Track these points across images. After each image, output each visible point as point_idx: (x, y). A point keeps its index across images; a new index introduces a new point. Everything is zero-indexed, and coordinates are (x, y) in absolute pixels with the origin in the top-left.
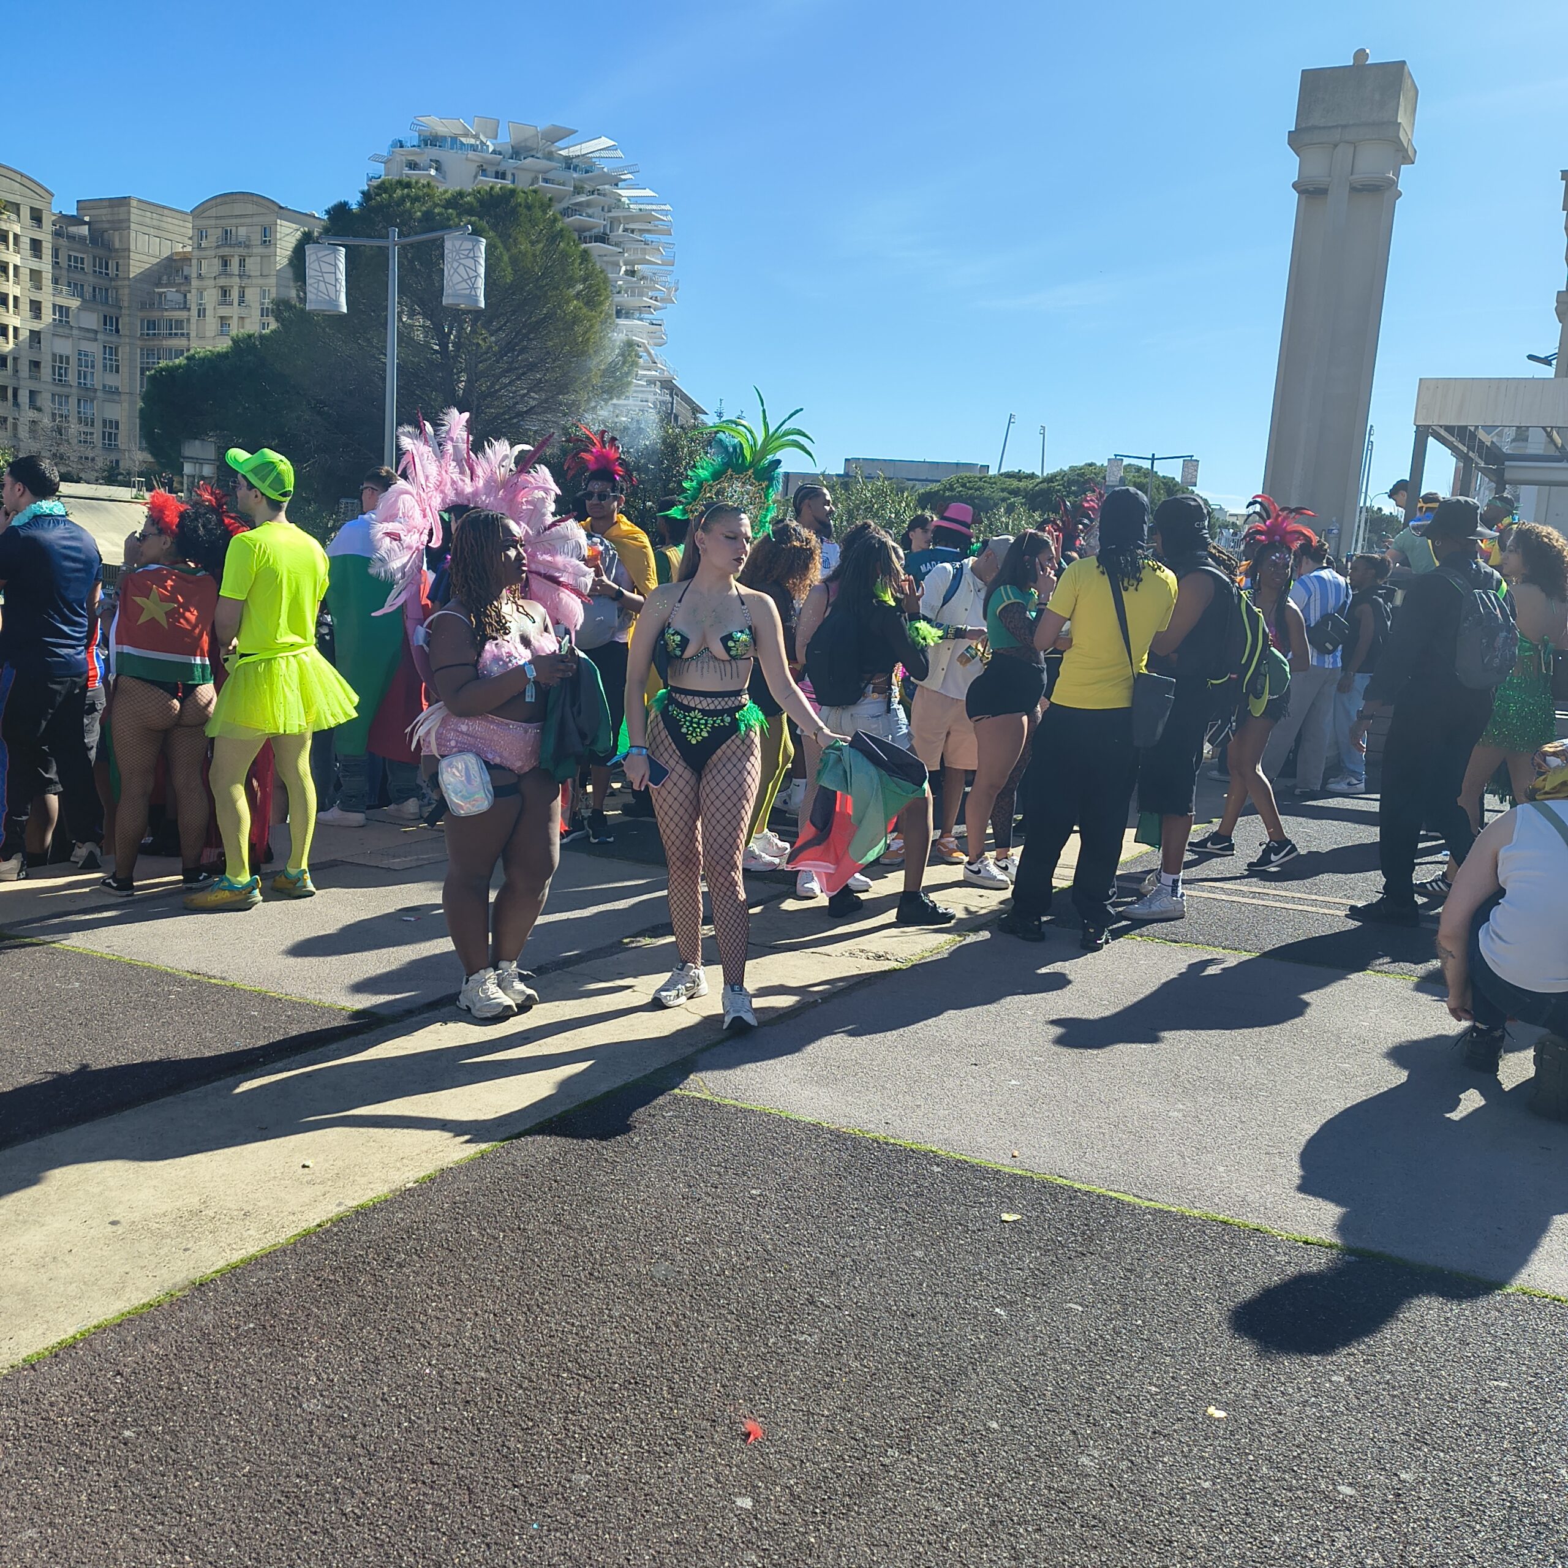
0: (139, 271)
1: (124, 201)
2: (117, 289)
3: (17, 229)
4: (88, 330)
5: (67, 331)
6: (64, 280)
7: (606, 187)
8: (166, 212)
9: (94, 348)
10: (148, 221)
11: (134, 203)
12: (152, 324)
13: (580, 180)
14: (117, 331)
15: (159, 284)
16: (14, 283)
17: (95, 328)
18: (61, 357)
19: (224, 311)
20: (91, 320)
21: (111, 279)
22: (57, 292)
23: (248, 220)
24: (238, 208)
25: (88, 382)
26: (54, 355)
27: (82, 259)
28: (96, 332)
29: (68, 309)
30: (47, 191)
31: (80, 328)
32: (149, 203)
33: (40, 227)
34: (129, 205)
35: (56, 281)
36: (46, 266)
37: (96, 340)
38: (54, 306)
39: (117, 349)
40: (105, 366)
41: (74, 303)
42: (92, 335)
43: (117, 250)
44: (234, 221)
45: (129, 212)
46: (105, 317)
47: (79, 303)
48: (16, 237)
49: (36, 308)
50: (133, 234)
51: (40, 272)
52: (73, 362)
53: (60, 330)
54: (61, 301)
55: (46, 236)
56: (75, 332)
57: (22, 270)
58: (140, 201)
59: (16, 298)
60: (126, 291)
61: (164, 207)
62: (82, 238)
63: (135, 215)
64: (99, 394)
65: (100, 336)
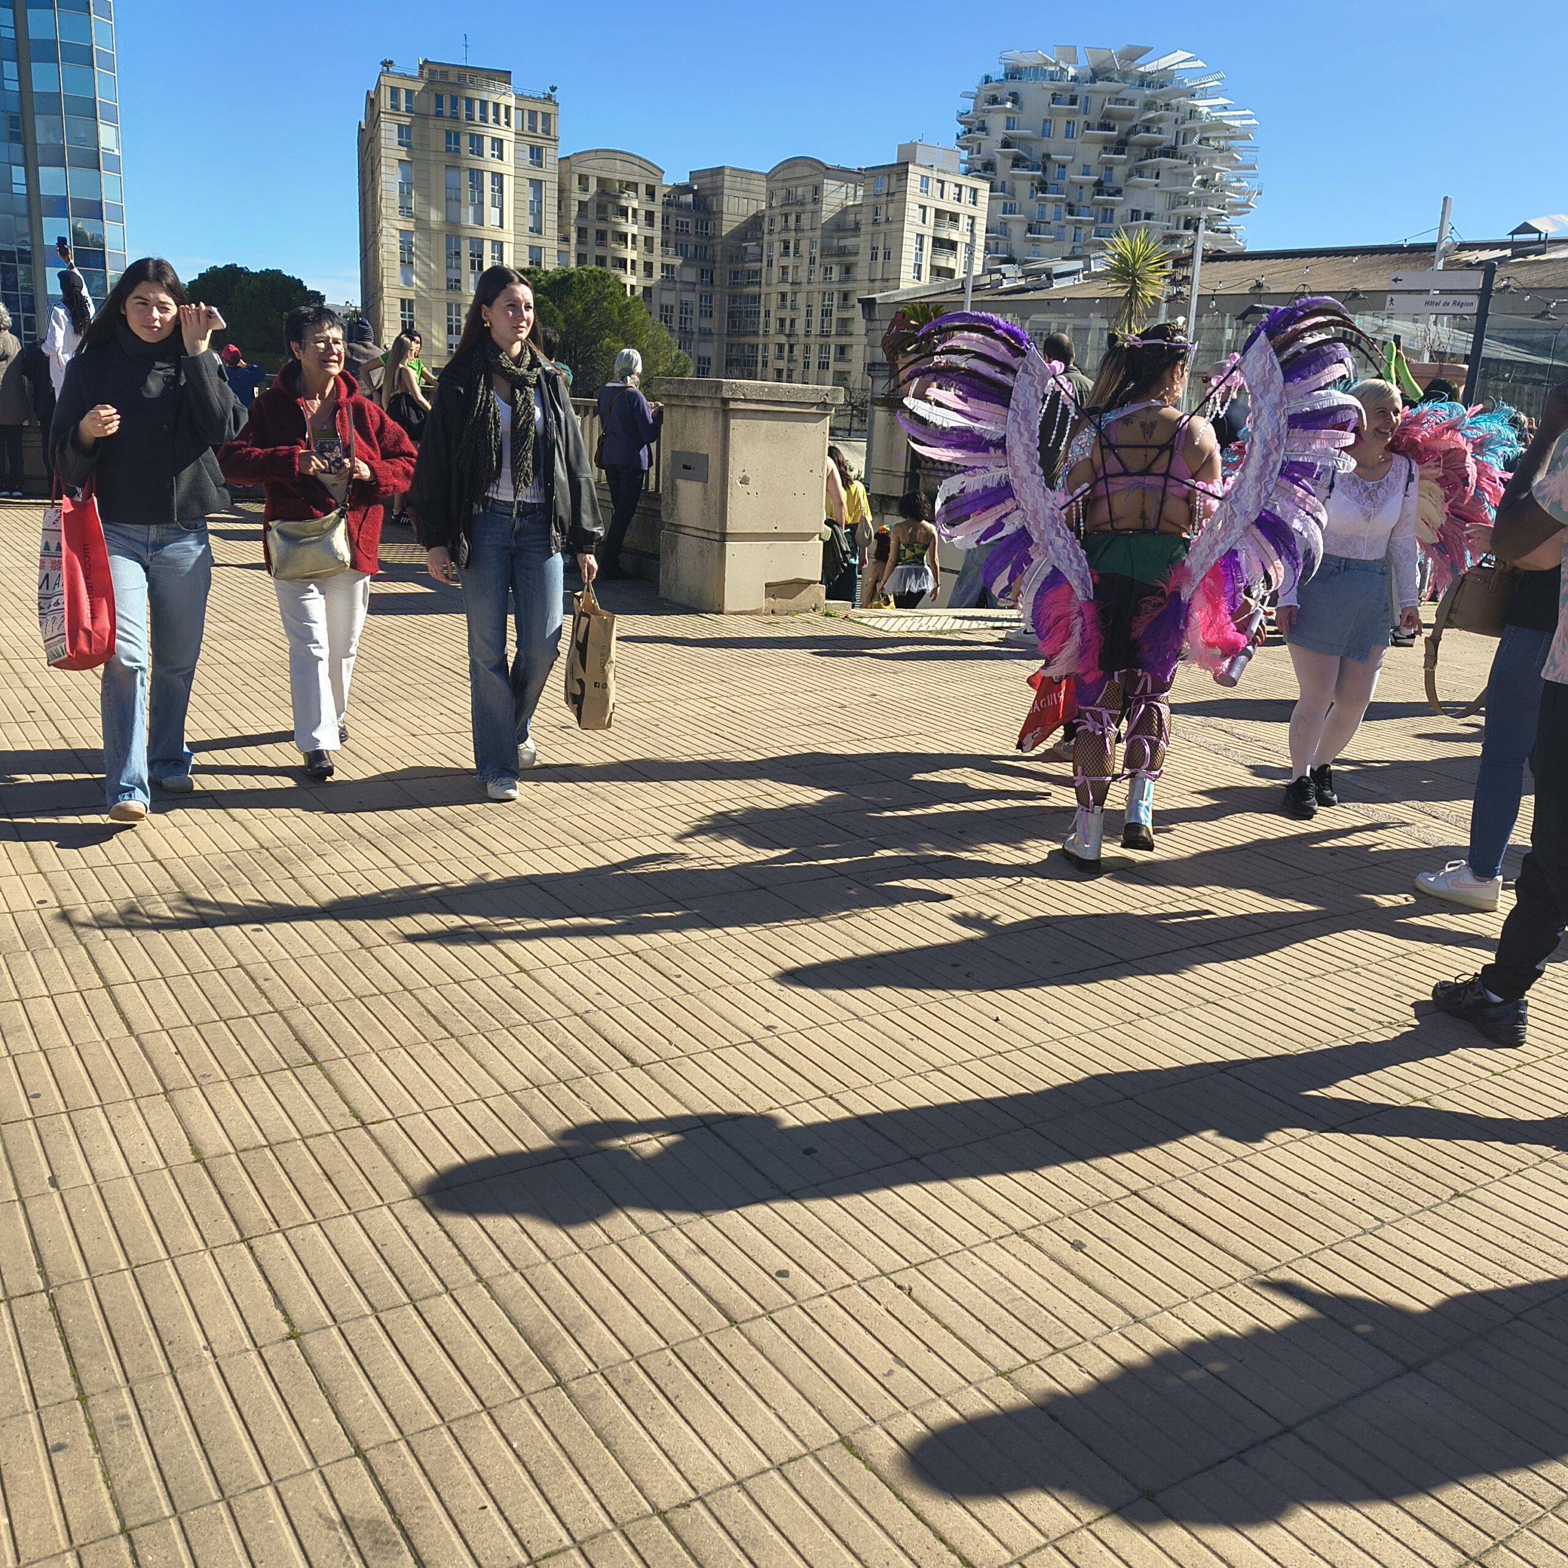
0: (729, 230)
1: (720, 171)
2: (713, 246)
3: (635, 204)
4: (688, 283)
5: (671, 285)
6: (672, 243)
7: (1182, 99)
8: (753, 176)
9: (691, 297)
10: (738, 185)
11: (727, 172)
12: (736, 274)
13: (1153, 96)
14: (712, 281)
15: (745, 240)
16: (632, 248)
17: (693, 280)
18: (667, 307)
19: (784, 262)
20: (691, 275)
21: (710, 238)
22: (665, 254)
23: (804, 181)
24: (799, 171)
25: (688, 326)
26: (662, 306)
27: (687, 223)
28: (694, 284)
29: (673, 266)
30: (660, 170)
31: (682, 282)
32: (739, 170)
33: (653, 200)
34: (723, 173)
35: (665, 243)
36: (657, 233)
37: (694, 290)
38: (663, 265)
39: (711, 297)
40: (701, 311)
41: (678, 262)
42: (690, 287)
43: (714, 213)
44: (794, 183)
45: (723, 180)
46: (702, 271)
47: (681, 261)
48: (635, 211)
49: (648, 267)
50: (726, 198)
51: (652, 238)
52: (676, 310)
53: (667, 285)
54: (668, 261)
55: (657, 209)
56: (678, 285)
57: (638, 238)
58: (733, 169)
59: (633, 262)
60: (719, 248)
61: (752, 172)
62: (688, 205)
63: (728, 181)
64: (696, 336)
65: (698, 287)
